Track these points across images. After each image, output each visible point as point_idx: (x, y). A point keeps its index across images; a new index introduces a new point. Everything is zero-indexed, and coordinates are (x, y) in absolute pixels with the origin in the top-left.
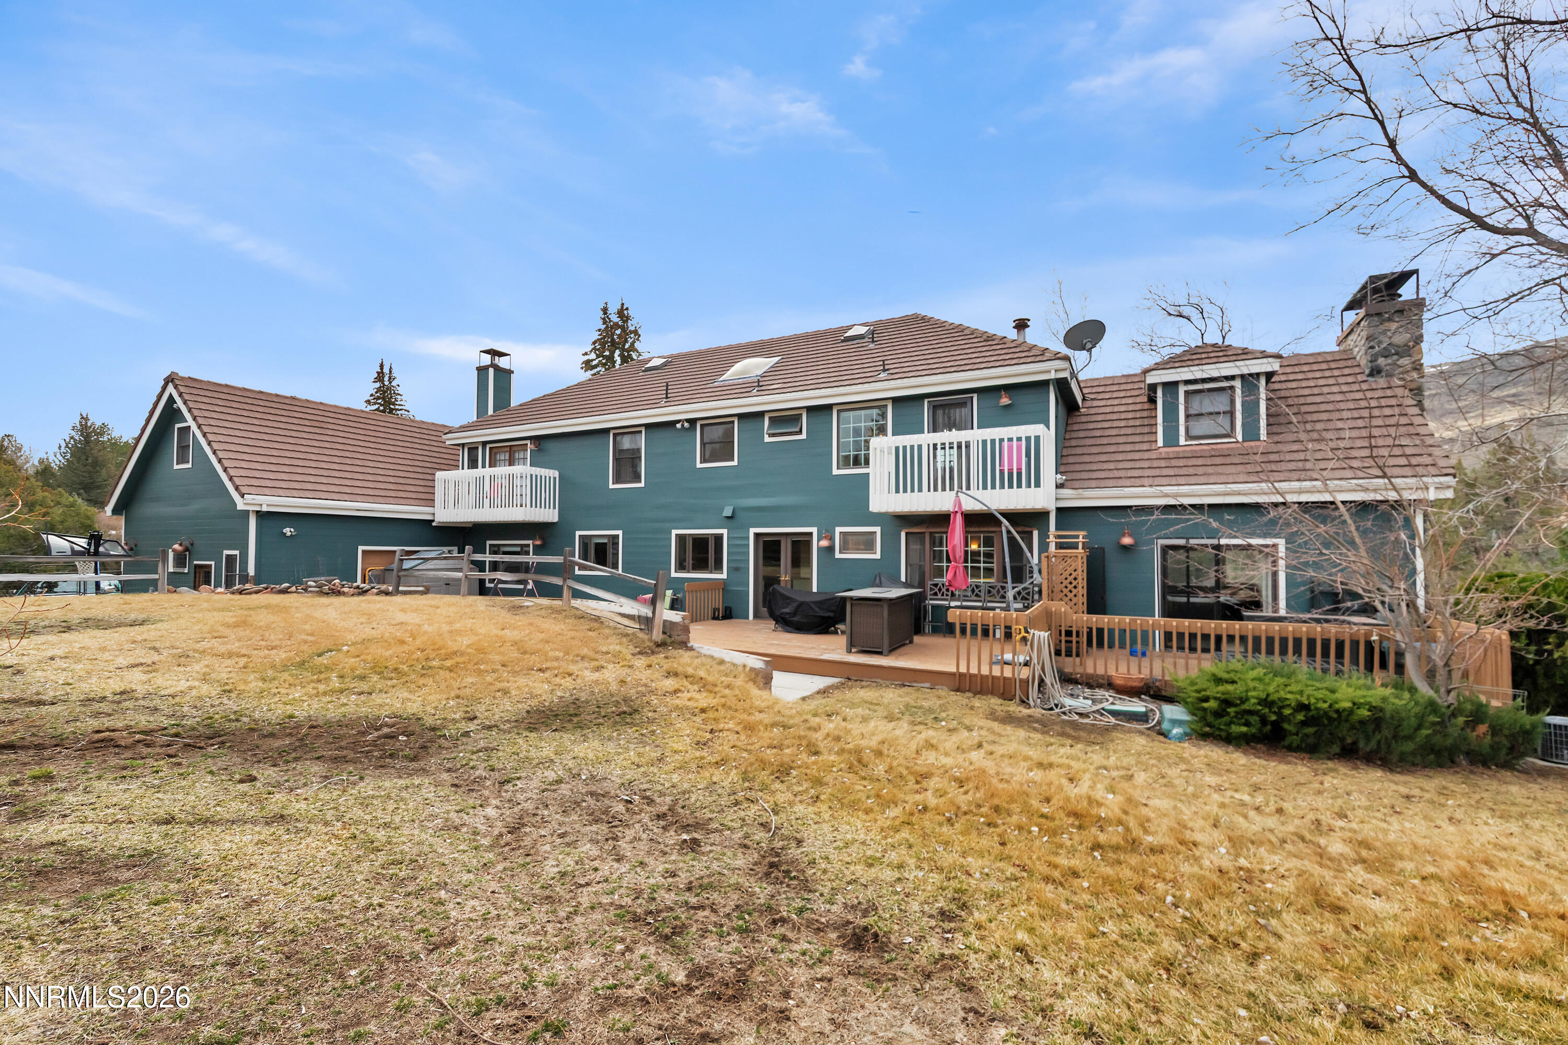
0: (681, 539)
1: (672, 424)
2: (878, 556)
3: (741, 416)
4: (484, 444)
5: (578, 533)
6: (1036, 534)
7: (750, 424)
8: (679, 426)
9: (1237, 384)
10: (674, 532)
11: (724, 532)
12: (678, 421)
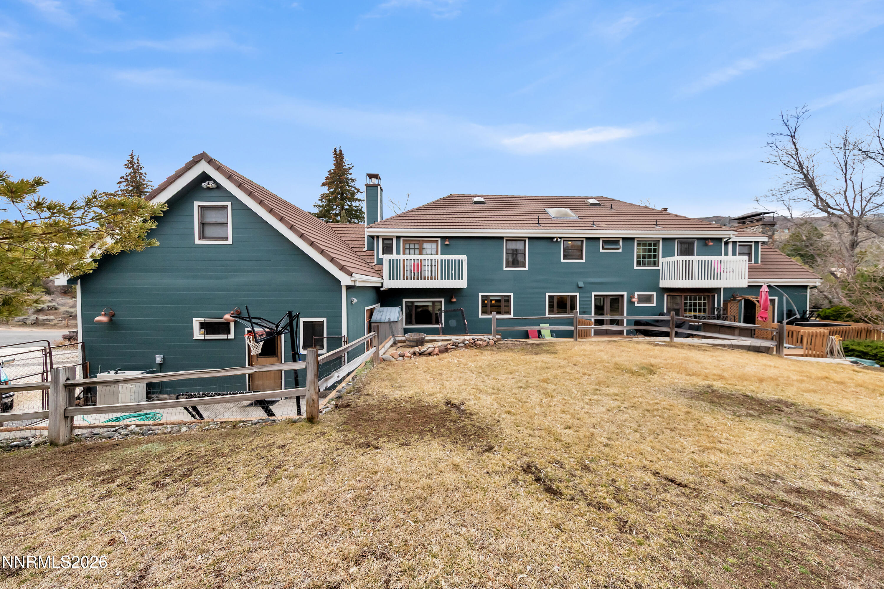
0: (551, 297)
1: (552, 238)
2: (654, 305)
3: (587, 239)
4: (398, 238)
5: (480, 295)
6: (716, 295)
7: (591, 242)
8: (555, 240)
9: (753, 244)
10: (547, 294)
11: (578, 294)
12: (555, 238)
